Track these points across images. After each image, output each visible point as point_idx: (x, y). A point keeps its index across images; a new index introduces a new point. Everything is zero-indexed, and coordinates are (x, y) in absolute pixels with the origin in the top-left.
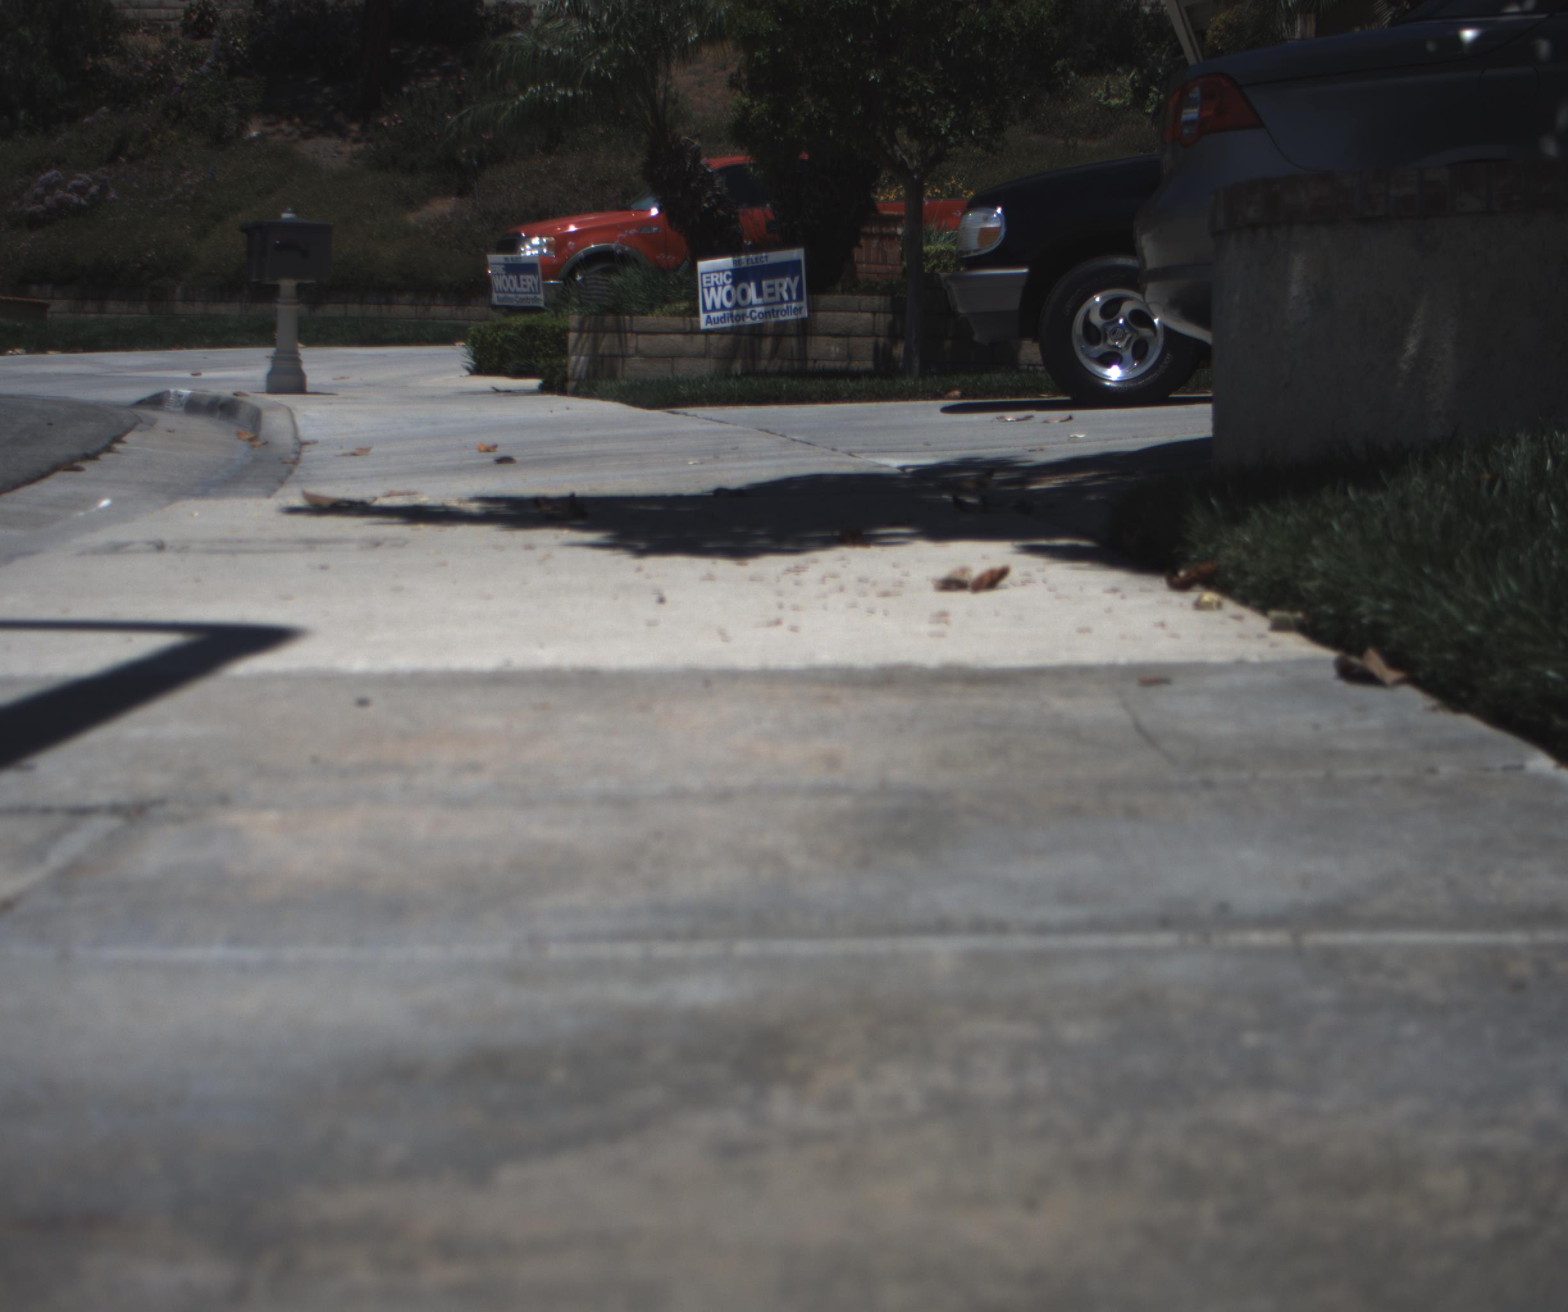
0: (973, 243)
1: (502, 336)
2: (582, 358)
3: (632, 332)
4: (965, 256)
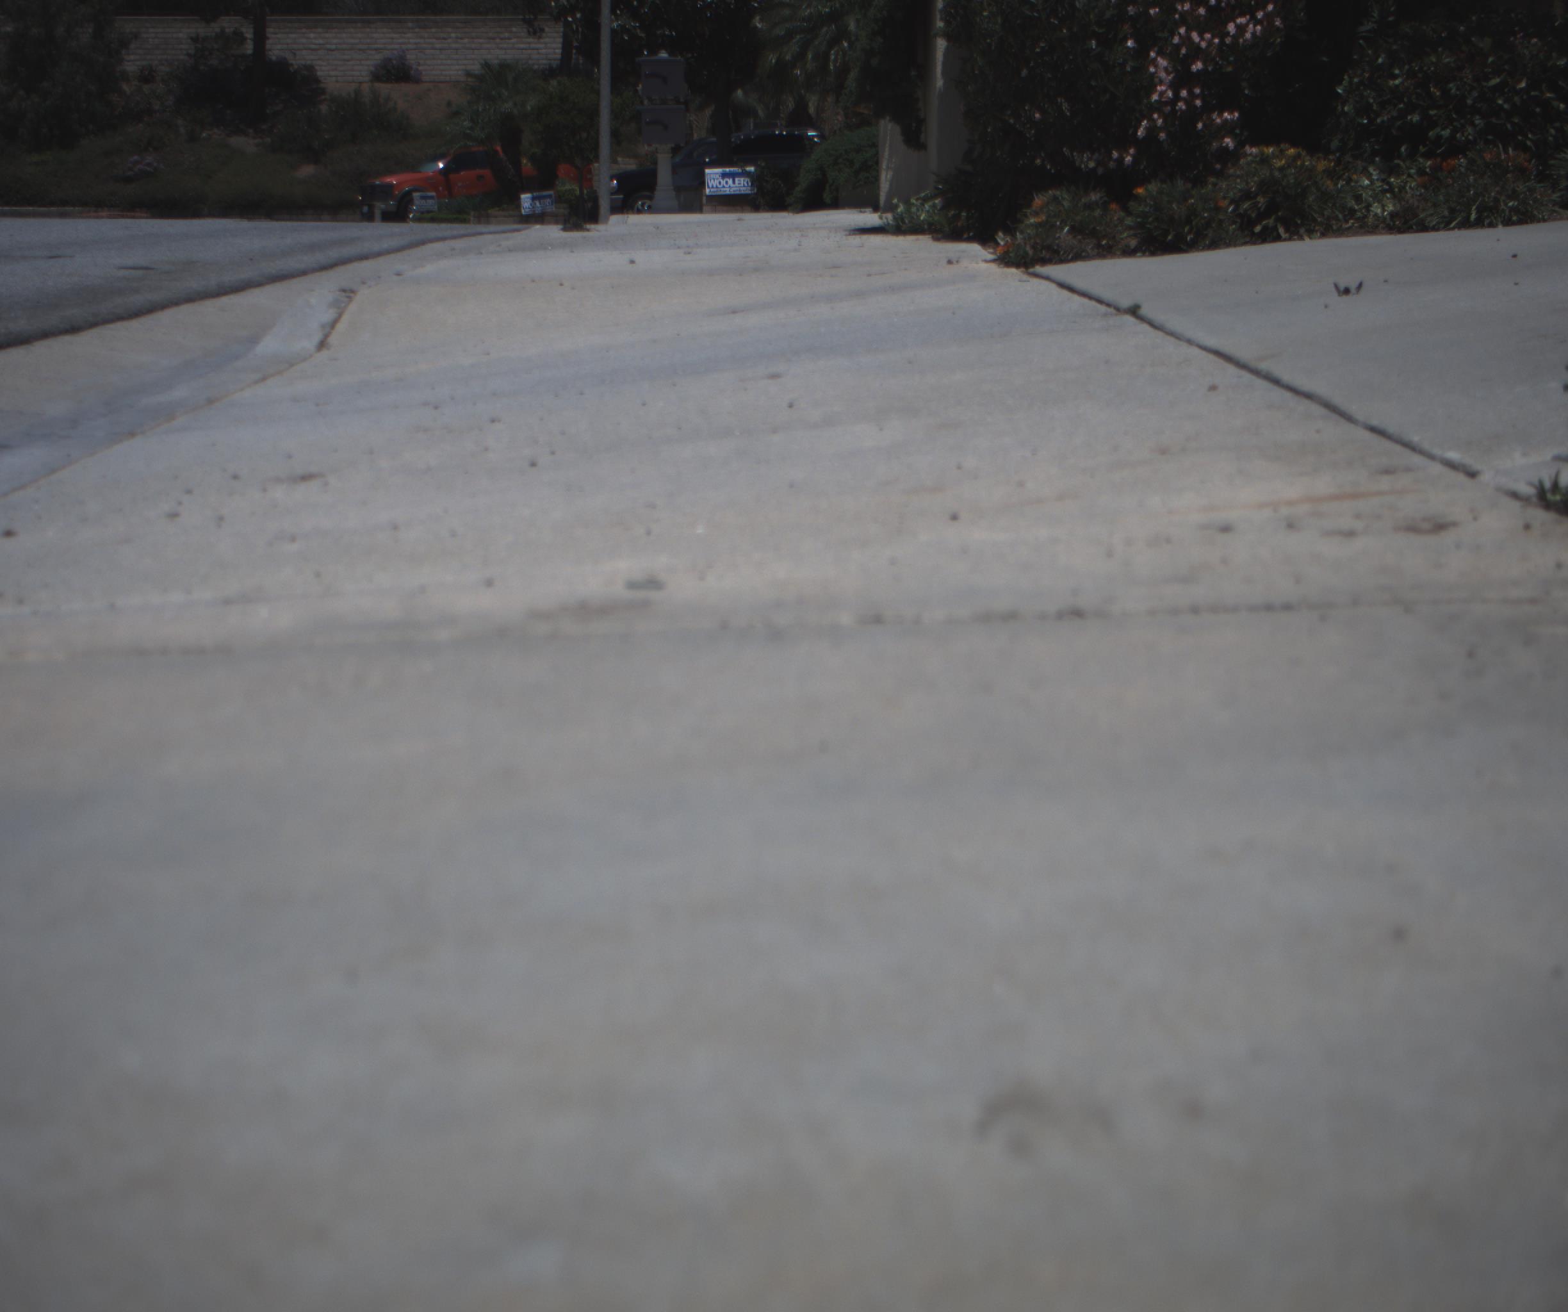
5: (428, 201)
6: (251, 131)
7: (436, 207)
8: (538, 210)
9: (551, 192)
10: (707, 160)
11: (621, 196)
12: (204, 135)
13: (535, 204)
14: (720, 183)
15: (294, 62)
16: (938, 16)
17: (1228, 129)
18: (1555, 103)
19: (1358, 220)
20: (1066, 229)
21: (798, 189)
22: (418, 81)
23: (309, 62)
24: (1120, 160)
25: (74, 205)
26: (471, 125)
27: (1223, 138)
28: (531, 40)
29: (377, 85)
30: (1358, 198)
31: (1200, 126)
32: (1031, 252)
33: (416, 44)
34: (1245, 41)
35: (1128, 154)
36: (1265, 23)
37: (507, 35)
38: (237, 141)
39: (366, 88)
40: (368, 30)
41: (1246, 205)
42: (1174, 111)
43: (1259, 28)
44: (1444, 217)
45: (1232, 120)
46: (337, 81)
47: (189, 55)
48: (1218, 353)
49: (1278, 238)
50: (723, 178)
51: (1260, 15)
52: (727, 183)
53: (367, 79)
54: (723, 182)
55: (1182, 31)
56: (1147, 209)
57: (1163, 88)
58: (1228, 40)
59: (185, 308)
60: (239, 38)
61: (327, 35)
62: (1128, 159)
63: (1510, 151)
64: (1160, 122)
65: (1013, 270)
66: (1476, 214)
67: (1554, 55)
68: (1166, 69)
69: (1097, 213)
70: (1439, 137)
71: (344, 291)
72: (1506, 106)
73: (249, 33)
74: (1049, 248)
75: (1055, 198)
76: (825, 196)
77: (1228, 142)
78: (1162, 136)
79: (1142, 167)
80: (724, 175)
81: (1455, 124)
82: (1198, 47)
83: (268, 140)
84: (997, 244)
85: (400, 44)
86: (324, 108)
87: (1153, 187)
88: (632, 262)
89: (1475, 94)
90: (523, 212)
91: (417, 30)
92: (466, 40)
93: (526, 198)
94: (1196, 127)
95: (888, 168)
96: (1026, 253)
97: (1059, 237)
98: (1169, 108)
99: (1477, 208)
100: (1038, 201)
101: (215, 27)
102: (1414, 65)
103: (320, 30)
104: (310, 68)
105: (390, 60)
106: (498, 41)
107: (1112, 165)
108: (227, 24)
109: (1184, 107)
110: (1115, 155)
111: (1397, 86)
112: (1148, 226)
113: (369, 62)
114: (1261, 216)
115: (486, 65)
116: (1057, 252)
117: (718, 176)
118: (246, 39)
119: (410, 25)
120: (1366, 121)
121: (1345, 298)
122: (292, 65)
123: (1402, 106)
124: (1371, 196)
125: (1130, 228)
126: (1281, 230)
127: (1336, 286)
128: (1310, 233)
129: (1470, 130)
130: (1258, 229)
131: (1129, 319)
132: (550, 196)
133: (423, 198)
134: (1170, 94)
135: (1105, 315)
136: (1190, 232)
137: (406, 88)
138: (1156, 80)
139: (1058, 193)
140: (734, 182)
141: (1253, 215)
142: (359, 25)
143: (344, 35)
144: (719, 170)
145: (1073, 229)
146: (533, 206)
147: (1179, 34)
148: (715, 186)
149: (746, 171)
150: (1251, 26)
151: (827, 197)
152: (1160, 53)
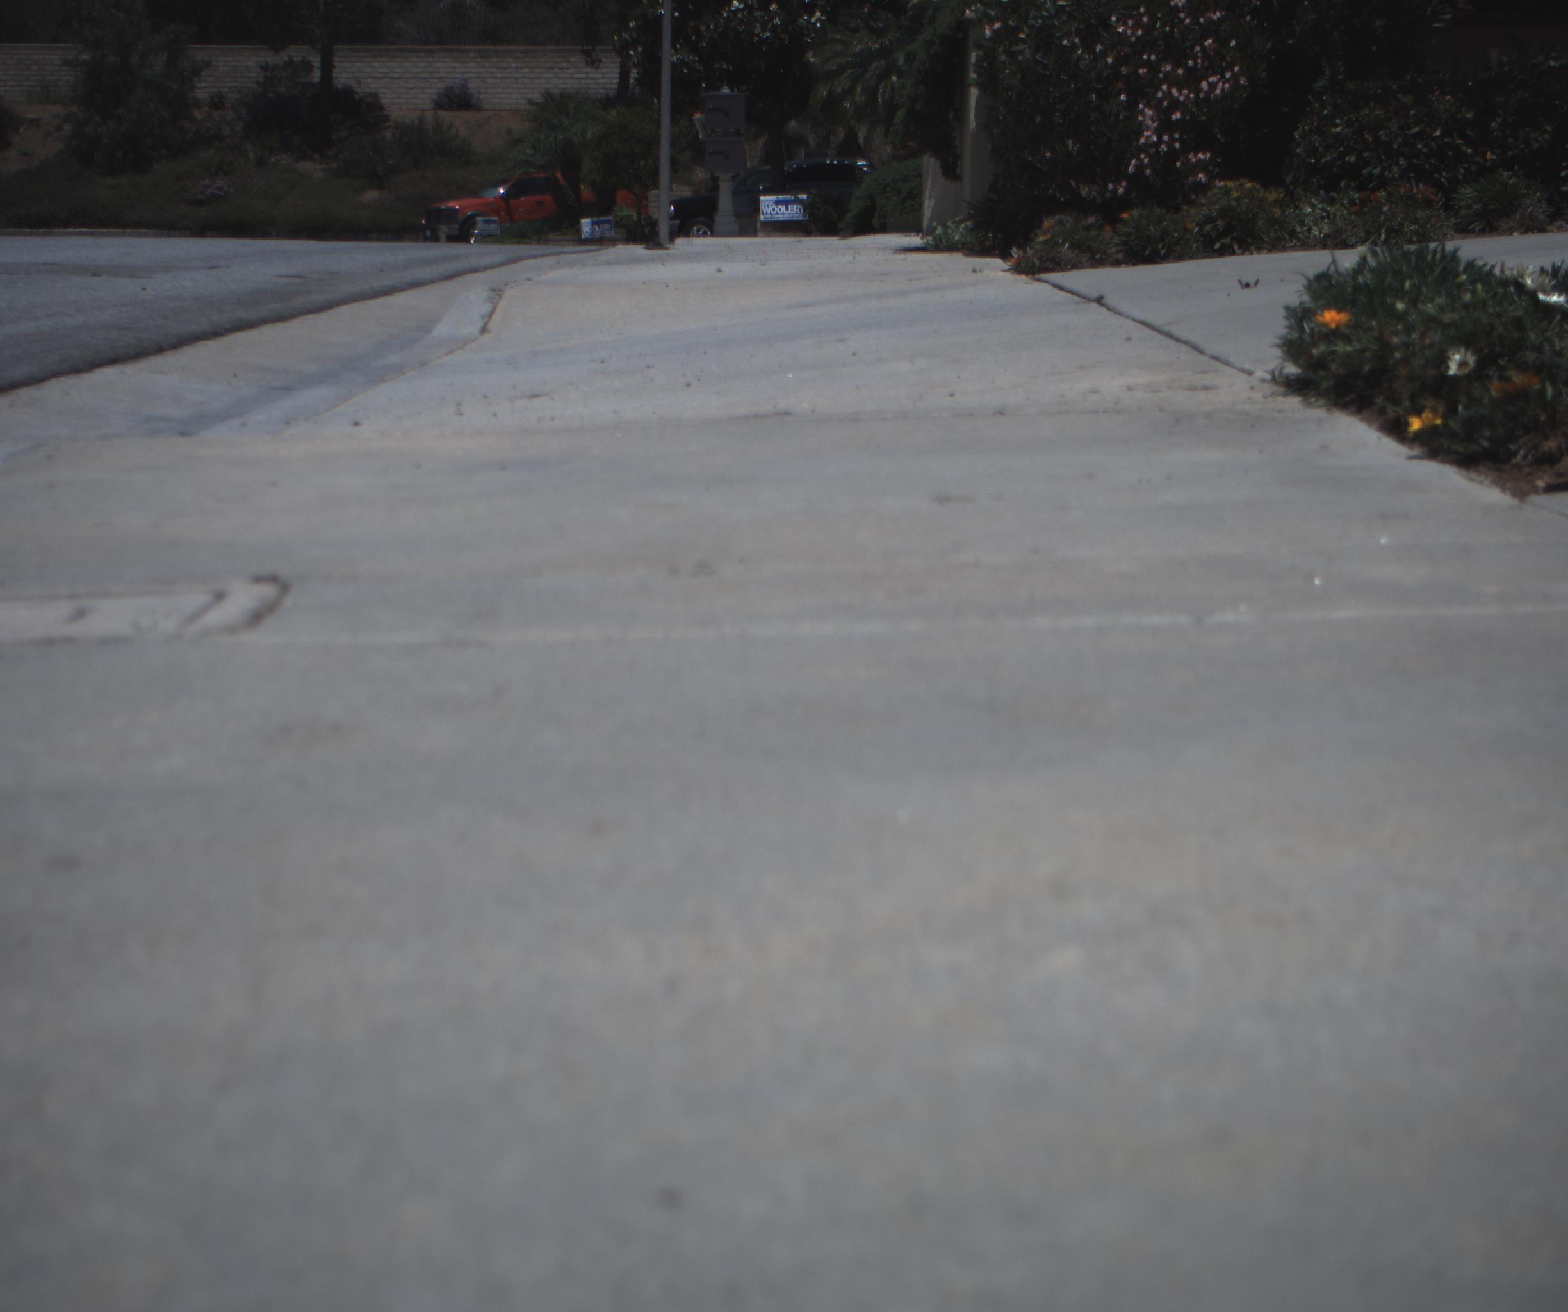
5: (490, 225)
6: (317, 156)
7: (499, 231)
8: (597, 235)
9: (610, 218)
10: (761, 188)
11: (678, 222)
12: (272, 160)
13: (595, 229)
14: (774, 210)
15: (359, 90)
16: (972, 69)
17: (1202, 166)
18: (1464, 148)
19: (1299, 239)
20: (1067, 245)
21: (849, 215)
22: (478, 109)
23: (374, 90)
24: (1115, 191)
25: (147, 228)
26: (533, 152)
27: (1198, 173)
28: (588, 70)
29: (441, 113)
30: (1303, 224)
31: (1178, 164)
32: (1038, 263)
33: (477, 73)
34: (1215, 96)
35: (1121, 186)
36: (1232, 82)
37: (565, 65)
38: (304, 166)
39: (429, 115)
40: (431, 59)
41: (1208, 228)
42: (1158, 152)
43: (1227, 85)
44: (1361, 237)
45: (1204, 160)
46: (400, 109)
47: (257, 82)
48: (1143, 323)
49: (1233, 253)
50: (777, 206)
51: (1228, 75)
52: (780, 209)
53: (429, 107)
54: (777, 209)
55: (1165, 87)
56: (1130, 230)
57: (1149, 133)
58: (1202, 95)
59: (354, 305)
60: (307, 66)
61: (391, 64)
62: (1121, 190)
63: (1421, 186)
64: (1146, 160)
65: (1023, 277)
66: (1386, 235)
67: (1463, 109)
68: (1152, 118)
69: (1094, 233)
70: (1371, 174)
71: (494, 290)
72: (1425, 150)
73: (316, 62)
74: (1052, 260)
75: (1061, 222)
76: (874, 221)
77: (1201, 177)
78: (1148, 172)
79: (1132, 197)
80: (778, 203)
81: (1384, 164)
82: (1177, 101)
83: (335, 165)
84: (1012, 256)
85: (463, 73)
86: (388, 135)
87: (1135, 213)
88: (719, 271)
89: (1400, 140)
90: (583, 237)
91: (478, 60)
92: (525, 70)
93: (586, 223)
94: (1175, 165)
95: (930, 196)
96: (1034, 264)
97: (1060, 252)
98: (1153, 150)
99: (1386, 231)
100: (1047, 223)
101: (283, 57)
102: (1352, 116)
103: (384, 59)
104: (375, 96)
105: (452, 88)
106: (556, 70)
107: (1108, 195)
108: (296, 53)
109: (1165, 149)
110: (1111, 186)
111: (1338, 134)
112: (1130, 243)
113: (431, 91)
114: (1220, 236)
115: (548, 95)
116: (1058, 263)
117: (771, 203)
118: (314, 67)
119: (472, 54)
120: (1313, 161)
121: (1246, 290)
122: (357, 93)
123: (1341, 149)
124: (1312, 221)
125: (1117, 245)
126: (1236, 247)
127: (1240, 282)
128: (1259, 250)
129: (1395, 169)
130: (1217, 246)
131: (1095, 305)
132: (608, 222)
133: (486, 222)
134: (1154, 138)
135: (1077, 303)
136: (1163, 248)
137: (466, 115)
138: (1144, 127)
139: (1063, 217)
140: (787, 209)
141: (1214, 235)
142: (423, 54)
143: (408, 65)
144: (774, 198)
145: (1073, 246)
146: (593, 231)
147: (1162, 90)
148: (769, 212)
149: (799, 199)
150: (1220, 84)
151: (875, 222)
152: (1145, 106)
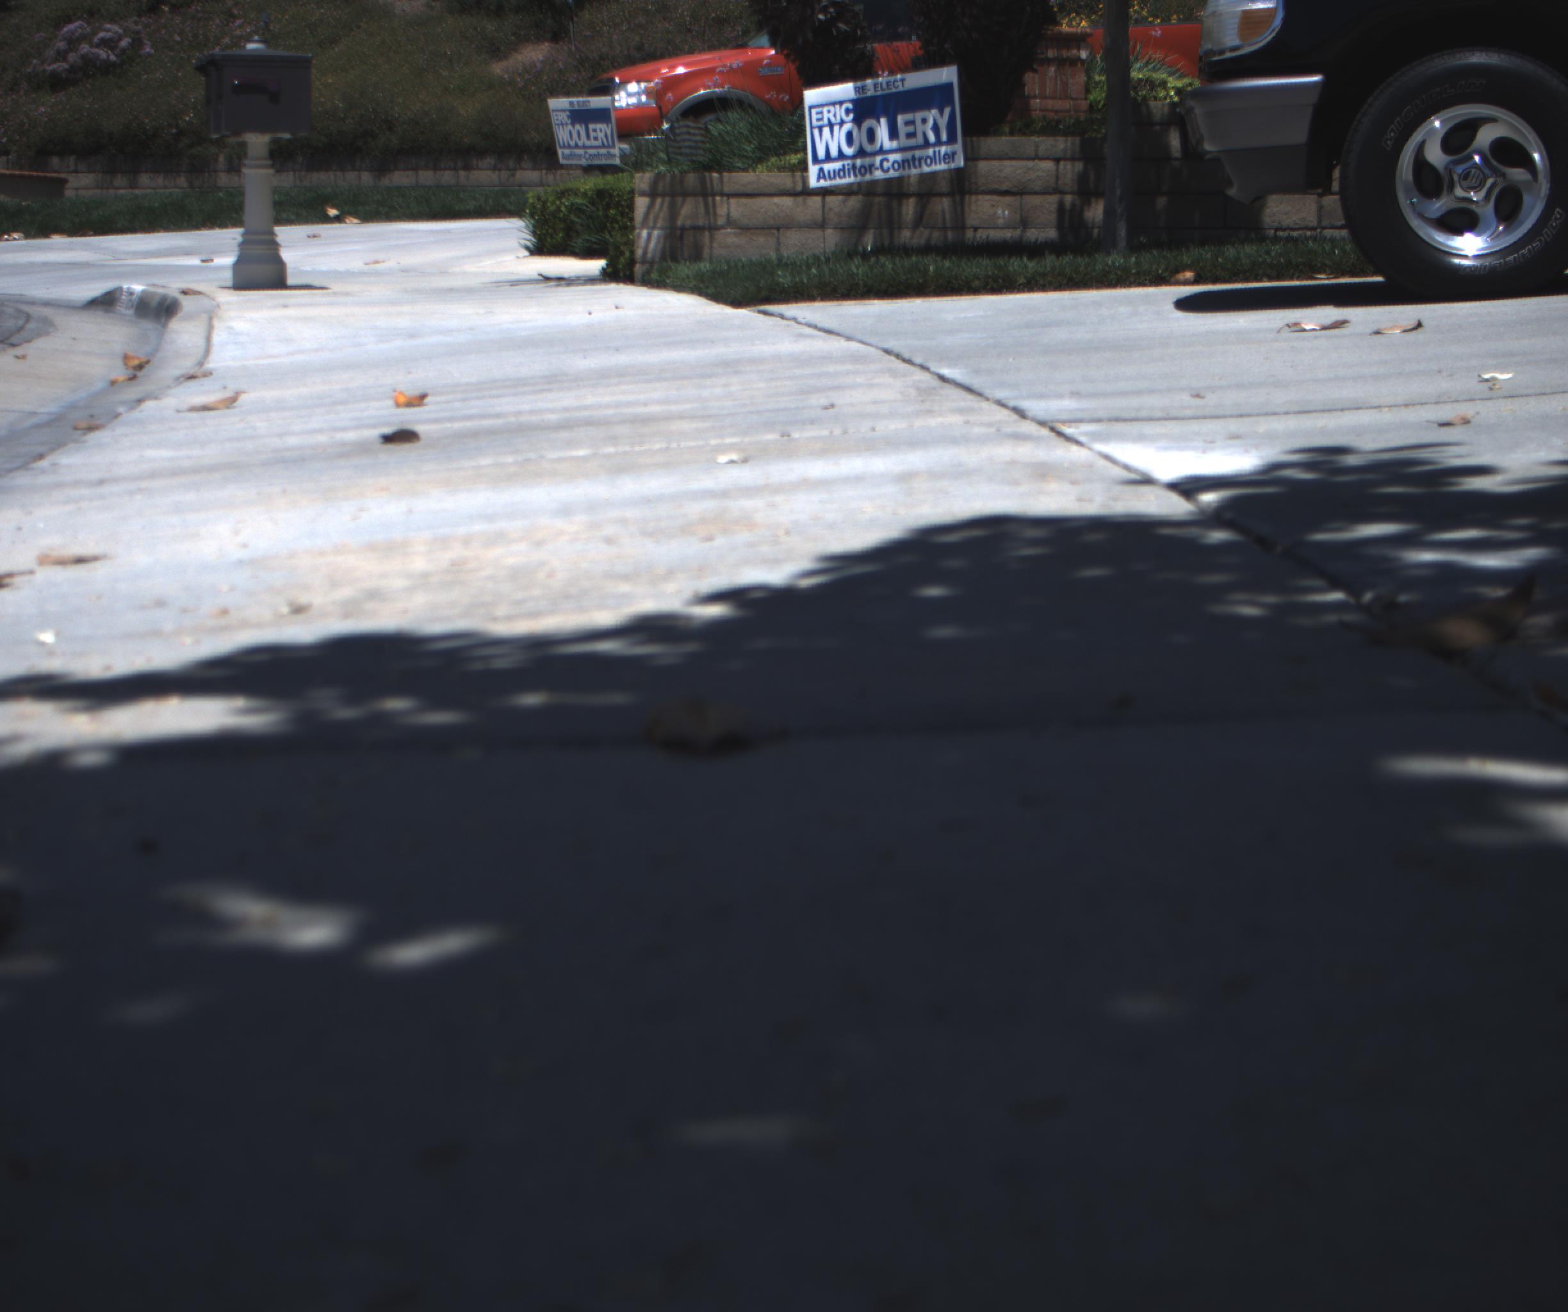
0: (1230, 38)
1: (567, 204)
2: (656, 233)
3: (722, 194)
4: (1216, 58)
